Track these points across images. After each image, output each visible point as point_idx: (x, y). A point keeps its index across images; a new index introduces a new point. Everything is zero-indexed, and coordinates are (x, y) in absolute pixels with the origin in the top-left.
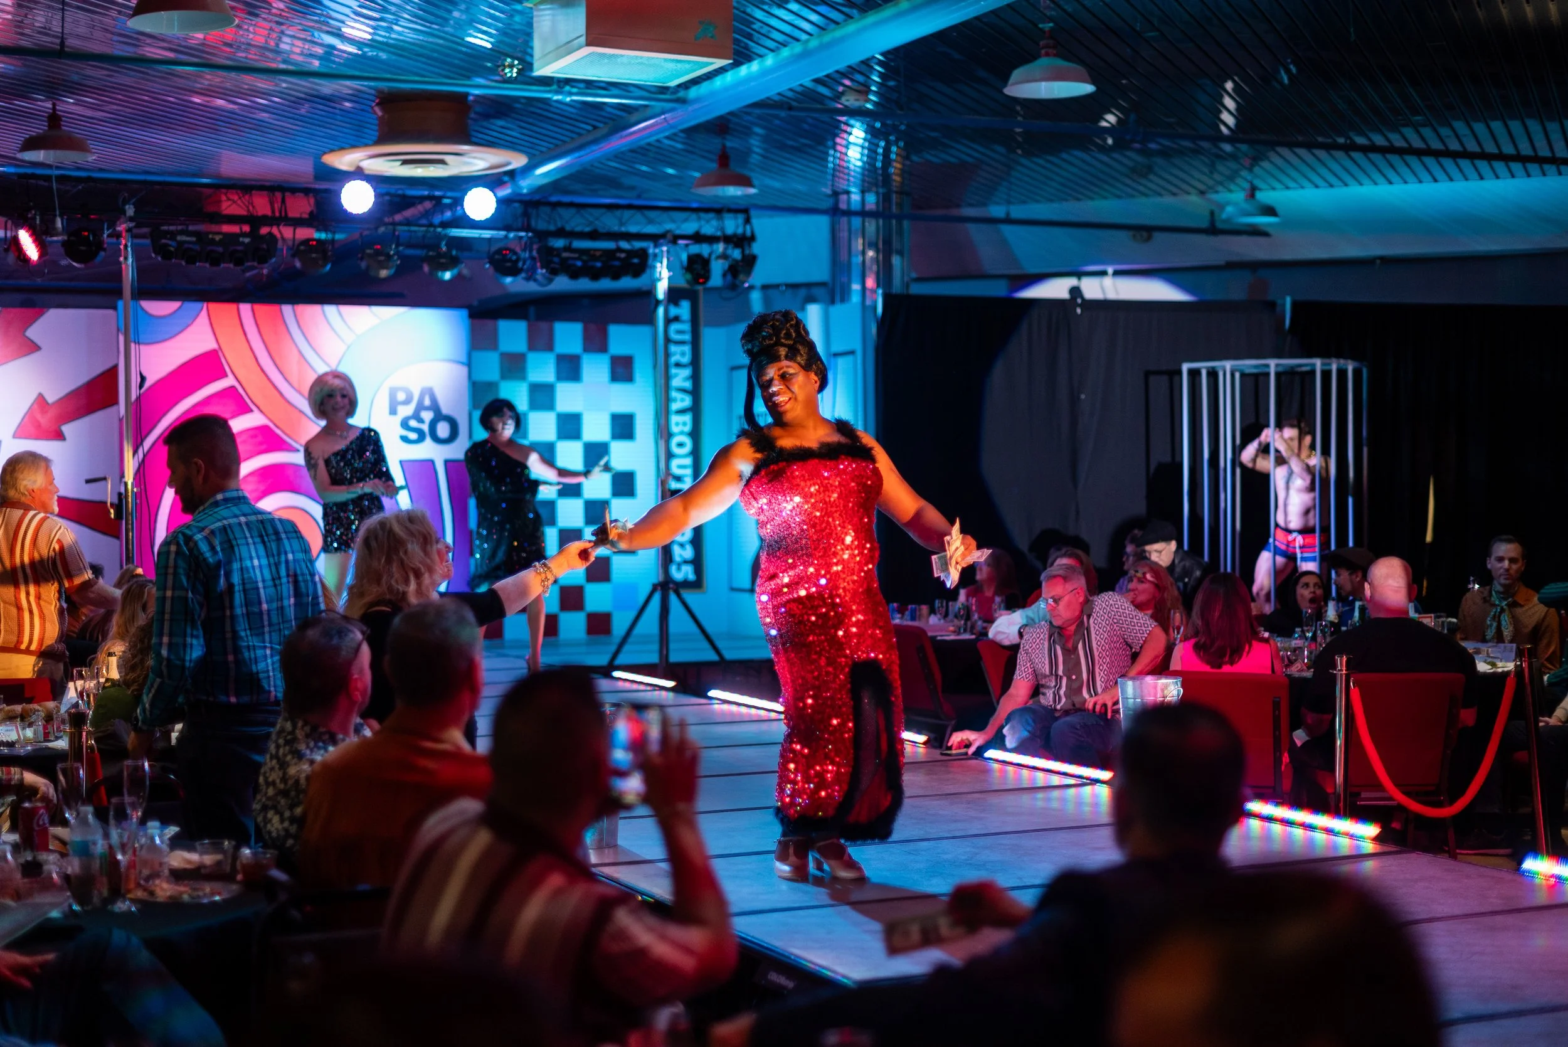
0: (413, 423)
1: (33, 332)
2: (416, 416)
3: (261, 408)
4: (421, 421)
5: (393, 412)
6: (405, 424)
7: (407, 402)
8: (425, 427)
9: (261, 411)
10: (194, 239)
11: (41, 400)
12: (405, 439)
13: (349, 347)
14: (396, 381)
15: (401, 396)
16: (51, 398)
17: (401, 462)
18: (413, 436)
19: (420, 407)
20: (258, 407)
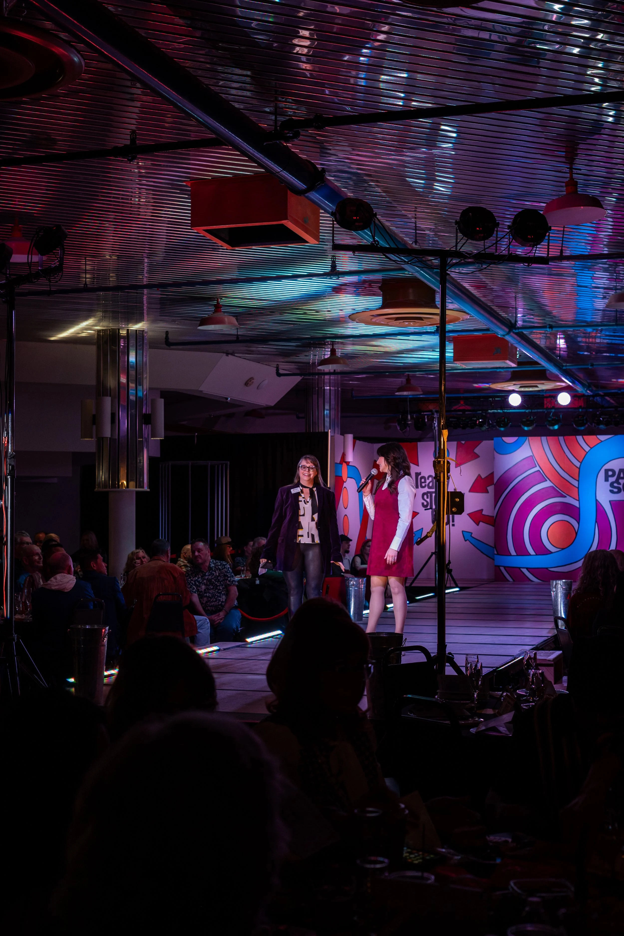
0: (615, 485)
1: (477, 451)
2: (617, 481)
3: (550, 479)
4: (620, 484)
5: (606, 480)
6: (612, 485)
7: (613, 476)
8: (621, 486)
9: (550, 480)
10: (456, 420)
11: (479, 476)
12: (612, 491)
13: (587, 453)
14: (607, 467)
15: (610, 473)
16: (483, 476)
17: (610, 501)
18: (616, 490)
19: (619, 478)
20: (549, 479)
